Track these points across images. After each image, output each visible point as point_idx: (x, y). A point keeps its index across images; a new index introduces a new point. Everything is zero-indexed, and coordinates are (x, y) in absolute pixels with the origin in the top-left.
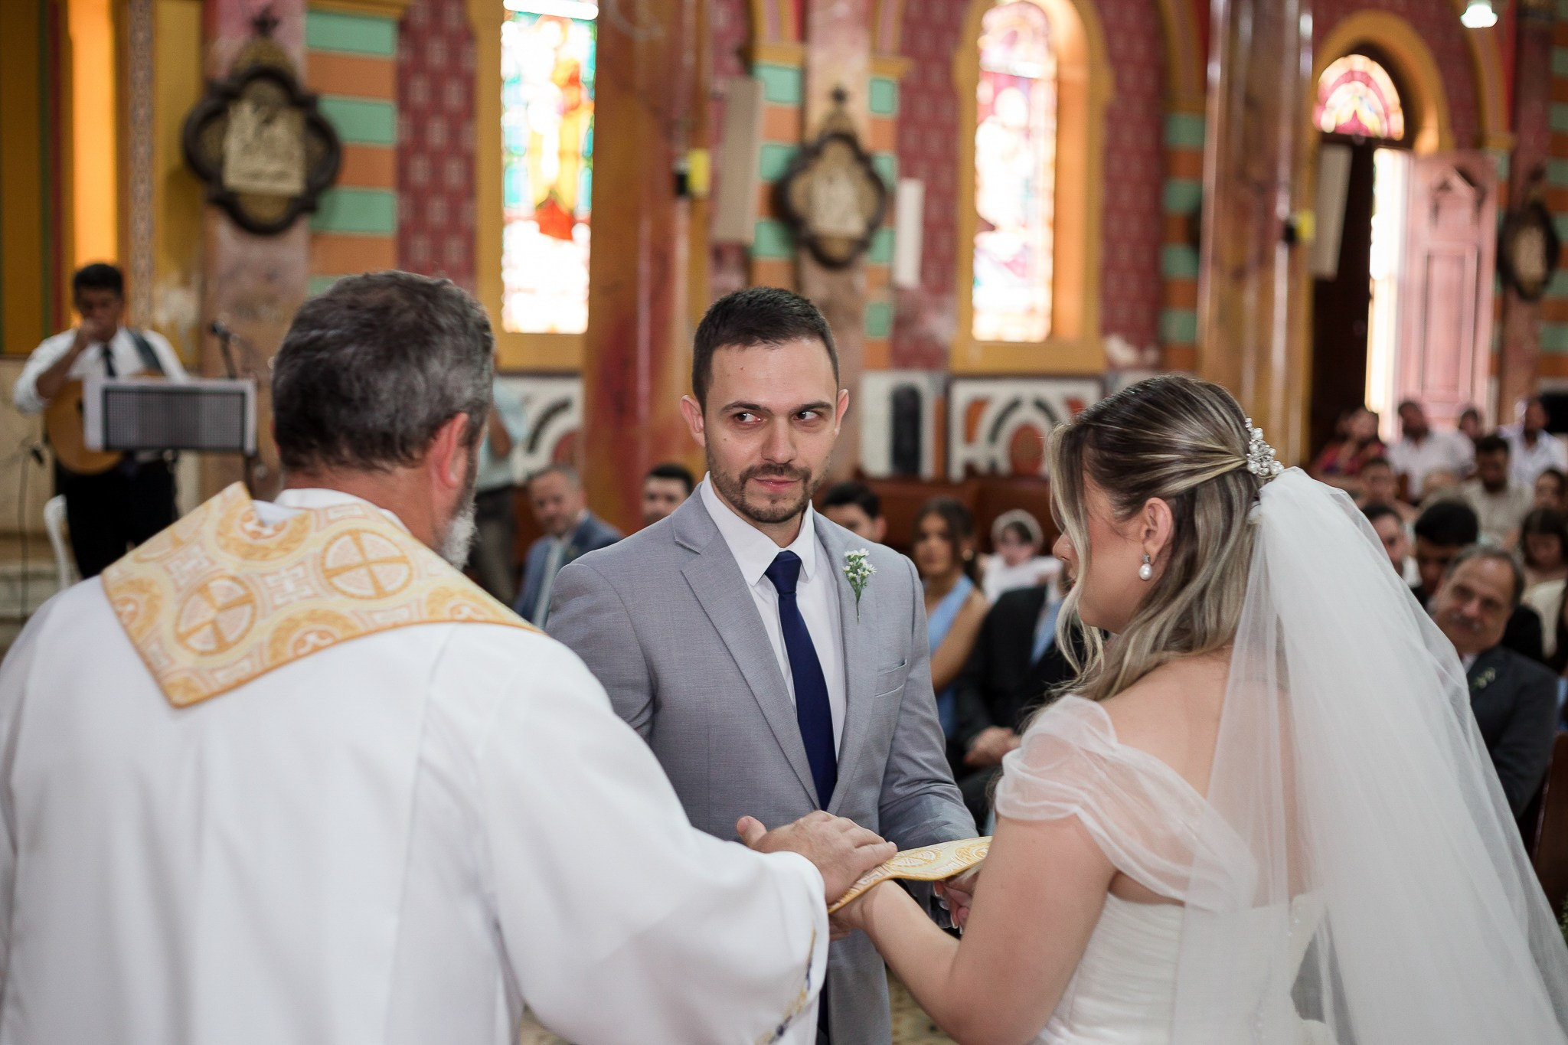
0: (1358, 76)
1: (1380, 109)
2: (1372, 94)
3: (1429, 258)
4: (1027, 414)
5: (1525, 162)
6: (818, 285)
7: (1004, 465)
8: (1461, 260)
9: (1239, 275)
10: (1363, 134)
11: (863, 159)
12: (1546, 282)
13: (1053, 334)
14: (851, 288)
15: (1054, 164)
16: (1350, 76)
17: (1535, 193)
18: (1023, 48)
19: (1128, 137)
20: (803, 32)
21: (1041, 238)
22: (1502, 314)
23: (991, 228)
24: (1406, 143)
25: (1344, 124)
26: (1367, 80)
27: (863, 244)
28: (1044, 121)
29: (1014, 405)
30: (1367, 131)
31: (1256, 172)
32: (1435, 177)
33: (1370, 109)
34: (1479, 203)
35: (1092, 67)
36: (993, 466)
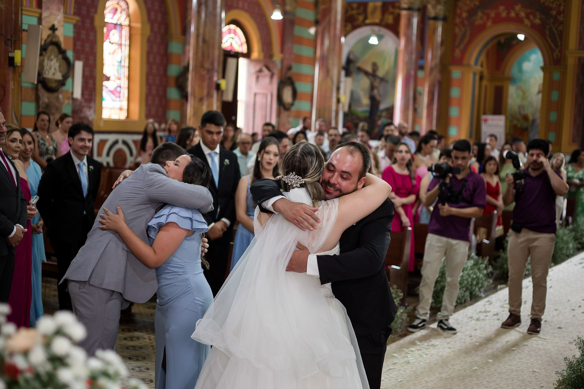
0: (232, 31)
1: (240, 43)
2: (236, 38)
3: (255, 94)
4: (120, 146)
5: (286, 63)
6: (45, 97)
7: (112, 164)
8: (266, 95)
9: (201, 100)
10: (234, 51)
11: (62, 52)
12: (292, 104)
13: (128, 117)
14: (57, 98)
15: (128, 57)
16: (230, 31)
17: (289, 74)
18: (118, 15)
19: (155, 50)
20: (40, 5)
21: (124, 83)
22: (279, 115)
23: (108, 79)
24: (247, 55)
25: (228, 47)
26: (235, 33)
27: (62, 83)
28: (125, 41)
29: (116, 142)
30: (235, 50)
31: (207, 65)
32: (258, 68)
33: (236, 43)
34: (272, 77)
35: (143, 23)
36: (108, 164)
